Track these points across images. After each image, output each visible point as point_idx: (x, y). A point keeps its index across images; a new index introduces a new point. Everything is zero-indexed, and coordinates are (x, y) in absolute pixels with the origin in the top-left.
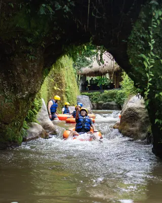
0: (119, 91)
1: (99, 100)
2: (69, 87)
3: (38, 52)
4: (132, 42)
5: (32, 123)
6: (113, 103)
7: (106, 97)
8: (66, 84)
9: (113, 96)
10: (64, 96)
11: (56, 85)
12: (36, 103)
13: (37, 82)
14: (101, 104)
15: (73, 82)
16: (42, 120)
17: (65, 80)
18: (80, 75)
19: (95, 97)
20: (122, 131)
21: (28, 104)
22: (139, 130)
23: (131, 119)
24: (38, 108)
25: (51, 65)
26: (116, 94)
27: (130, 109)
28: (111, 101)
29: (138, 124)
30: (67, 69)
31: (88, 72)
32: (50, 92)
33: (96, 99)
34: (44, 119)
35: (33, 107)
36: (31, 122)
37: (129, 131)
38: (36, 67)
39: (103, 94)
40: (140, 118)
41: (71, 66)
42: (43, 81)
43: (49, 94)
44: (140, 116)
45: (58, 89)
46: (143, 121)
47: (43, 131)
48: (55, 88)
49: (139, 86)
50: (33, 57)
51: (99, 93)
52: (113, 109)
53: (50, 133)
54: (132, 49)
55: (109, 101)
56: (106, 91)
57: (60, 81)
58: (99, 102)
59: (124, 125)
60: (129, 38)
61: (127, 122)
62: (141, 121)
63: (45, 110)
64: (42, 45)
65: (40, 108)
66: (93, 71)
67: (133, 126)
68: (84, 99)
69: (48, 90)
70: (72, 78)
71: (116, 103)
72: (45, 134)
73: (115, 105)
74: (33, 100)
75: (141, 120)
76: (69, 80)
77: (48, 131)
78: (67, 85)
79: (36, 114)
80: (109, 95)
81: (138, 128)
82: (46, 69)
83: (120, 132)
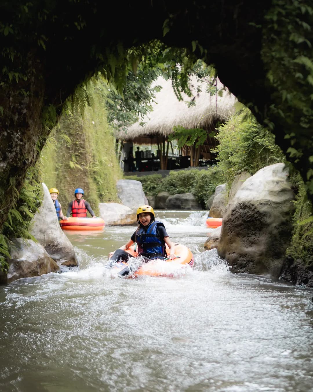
0: (199, 172)
1: (160, 191)
2: (101, 162)
3: (30, 62)
4: (276, 26)
5: (21, 240)
6: (189, 196)
7: (173, 185)
8: (94, 156)
9: (187, 182)
10: (90, 180)
11: (74, 158)
12: (27, 193)
13: (29, 139)
14: (164, 199)
15: (107, 153)
16: (42, 232)
17: (91, 147)
18: (120, 141)
19: (152, 185)
20: (227, 255)
21: (9, 193)
22: (267, 252)
23: (248, 228)
24: (33, 205)
25: (64, 100)
26: (193, 178)
27: (244, 206)
28: (183, 192)
29: (263, 239)
30: (95, 126)
31: (137, 135)
32: (61, 174)
33: (154, 188)
34: (49, 231)
35: (21, 202)
36: (19, 237)
37: (243, 255)
38: (26, 100)
39: (168, 178)
40: (268, 225)
41: (105, 119)
42: (45, 140)
43: (58, 177)
44: (268, 220)
45: (78, 166)
46: (275, 232)
47: (46, 257)
48: (72, 165)
49: (292, 142)
50: (17, 75)
51: (160, 176)
52: (189, 209)
53: (63, 261)
54: (276, 47)
55: (180, 192)
56: (174, 173)
57: (82, 150)
58: (161, 194)
59: (231, 241)
60: (268, 17)
61: (238, 235)
62: (271, 233)
63: (50, 210)
64: (41, 43)
65: (38, 205)
66: (147, 132)
67: (252, 243)
68: (132, 186)
69: (57, 169)
70: (106, 145)
71: (195, 195)
72: (52, 264)
73: (193, 201)
74: (19, 185)
75: (270, 229)
76: (101, 147)
77: (57, 257)
78: (97, 158)
79: (30, 218)
80: (181, 180)
81: (262, 248)
82: (52, 109)
83: (222, 256)
